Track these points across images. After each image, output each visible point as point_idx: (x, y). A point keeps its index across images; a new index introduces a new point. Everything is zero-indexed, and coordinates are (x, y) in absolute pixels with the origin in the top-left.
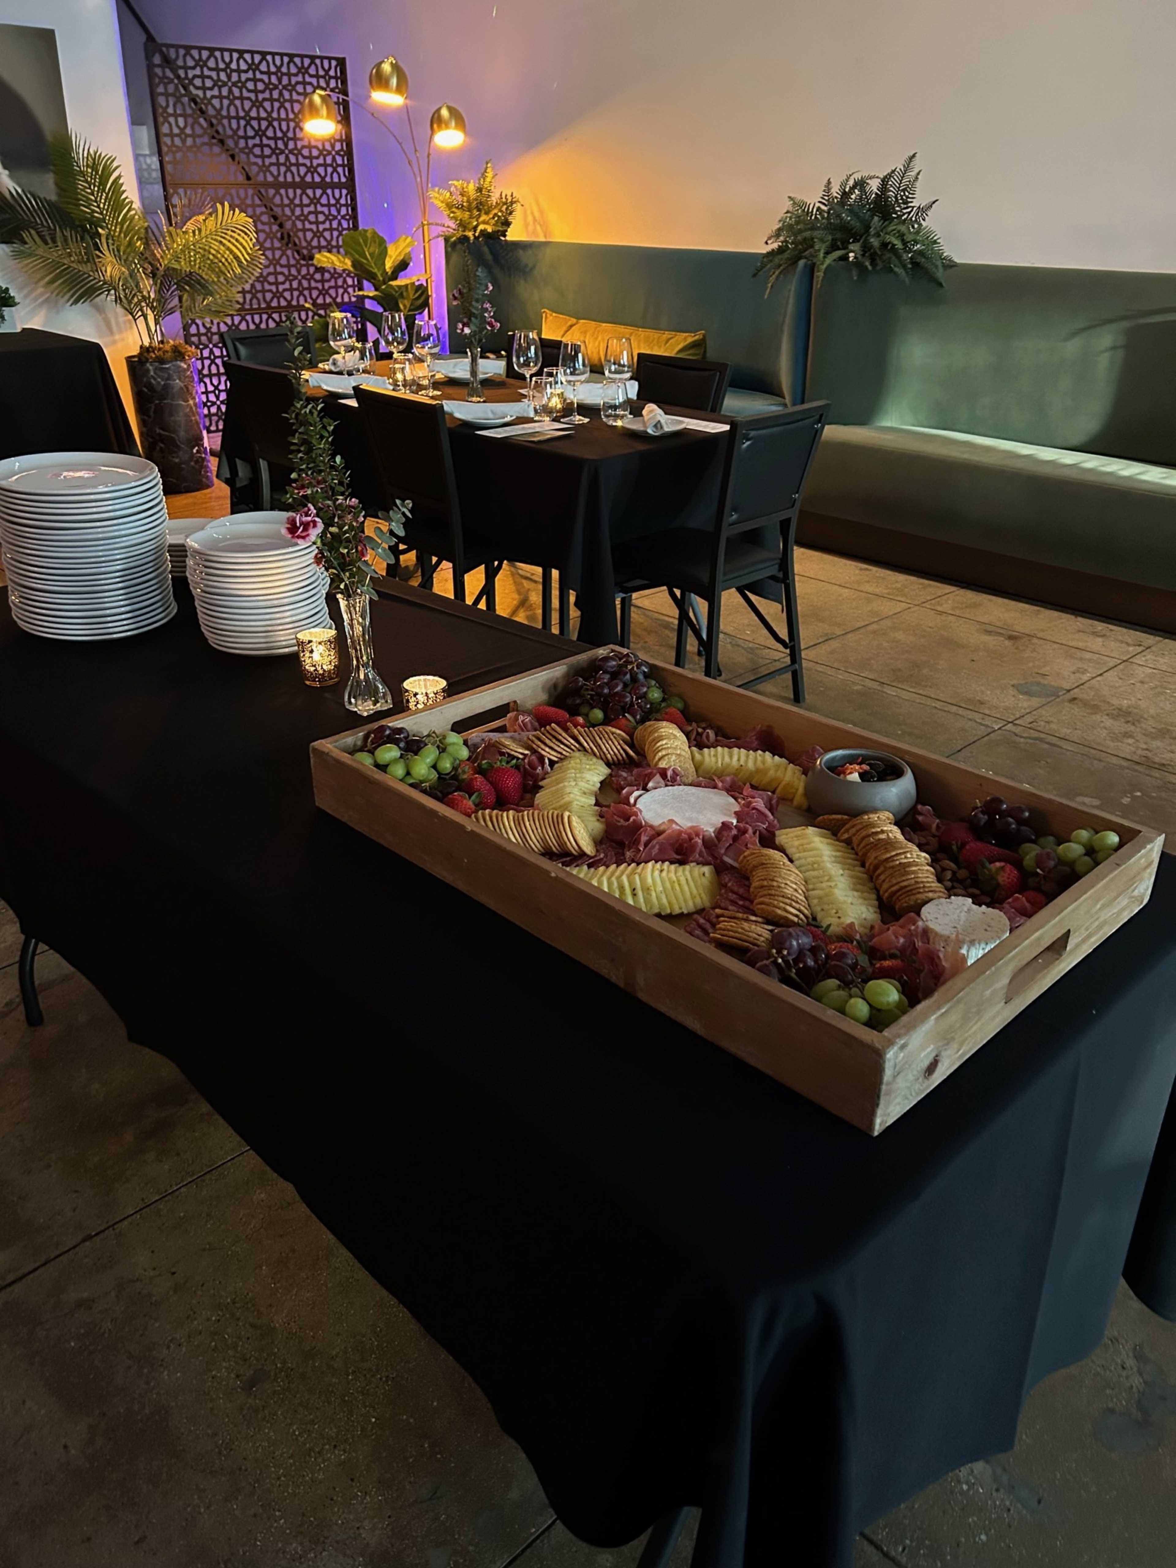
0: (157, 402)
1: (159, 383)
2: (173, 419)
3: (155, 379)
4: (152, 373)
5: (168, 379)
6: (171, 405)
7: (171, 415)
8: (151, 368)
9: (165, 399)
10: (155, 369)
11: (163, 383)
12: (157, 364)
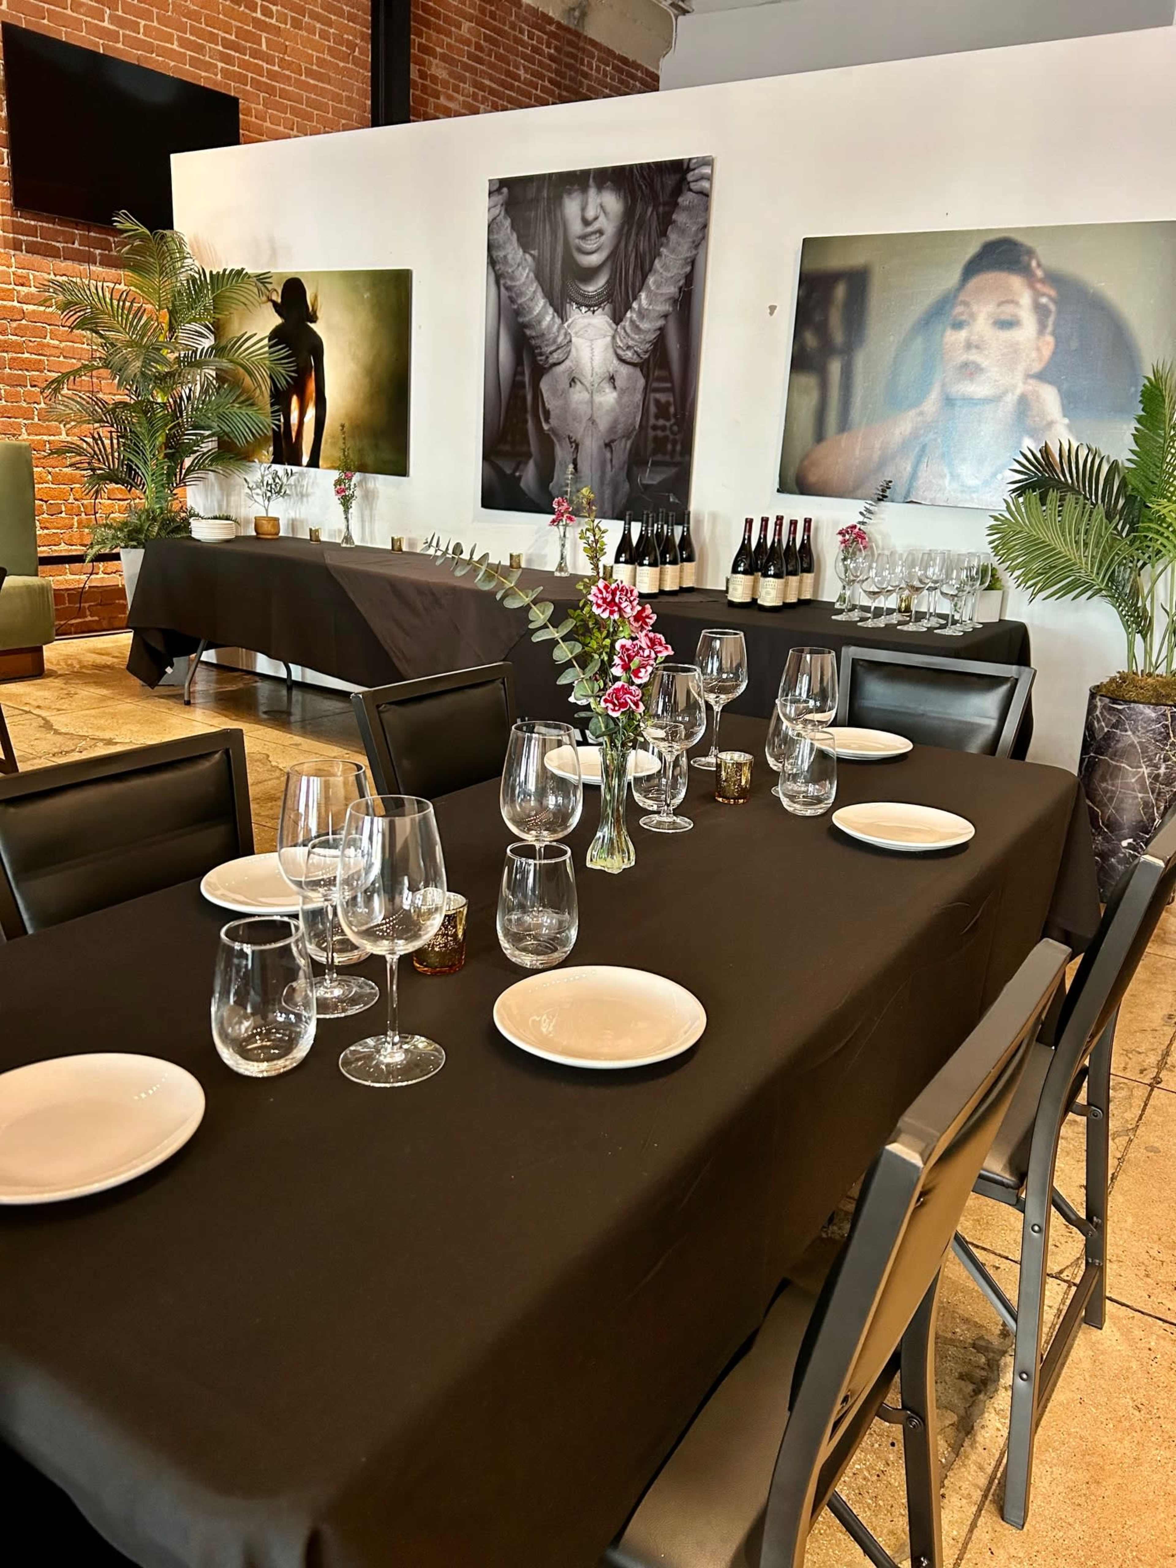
0: (1092, 754)
1: (1102, 728)
2: (1104, 785)
3: (1099, 721)
4: (1098, 713)
5: (1114, 726)
6: (1109, 764)
7: (1103, 779)
8: (1099, 704)
9: (1102, 754)
10: (1104, 707)
11: (1106, 730)
12: (1107, 700)
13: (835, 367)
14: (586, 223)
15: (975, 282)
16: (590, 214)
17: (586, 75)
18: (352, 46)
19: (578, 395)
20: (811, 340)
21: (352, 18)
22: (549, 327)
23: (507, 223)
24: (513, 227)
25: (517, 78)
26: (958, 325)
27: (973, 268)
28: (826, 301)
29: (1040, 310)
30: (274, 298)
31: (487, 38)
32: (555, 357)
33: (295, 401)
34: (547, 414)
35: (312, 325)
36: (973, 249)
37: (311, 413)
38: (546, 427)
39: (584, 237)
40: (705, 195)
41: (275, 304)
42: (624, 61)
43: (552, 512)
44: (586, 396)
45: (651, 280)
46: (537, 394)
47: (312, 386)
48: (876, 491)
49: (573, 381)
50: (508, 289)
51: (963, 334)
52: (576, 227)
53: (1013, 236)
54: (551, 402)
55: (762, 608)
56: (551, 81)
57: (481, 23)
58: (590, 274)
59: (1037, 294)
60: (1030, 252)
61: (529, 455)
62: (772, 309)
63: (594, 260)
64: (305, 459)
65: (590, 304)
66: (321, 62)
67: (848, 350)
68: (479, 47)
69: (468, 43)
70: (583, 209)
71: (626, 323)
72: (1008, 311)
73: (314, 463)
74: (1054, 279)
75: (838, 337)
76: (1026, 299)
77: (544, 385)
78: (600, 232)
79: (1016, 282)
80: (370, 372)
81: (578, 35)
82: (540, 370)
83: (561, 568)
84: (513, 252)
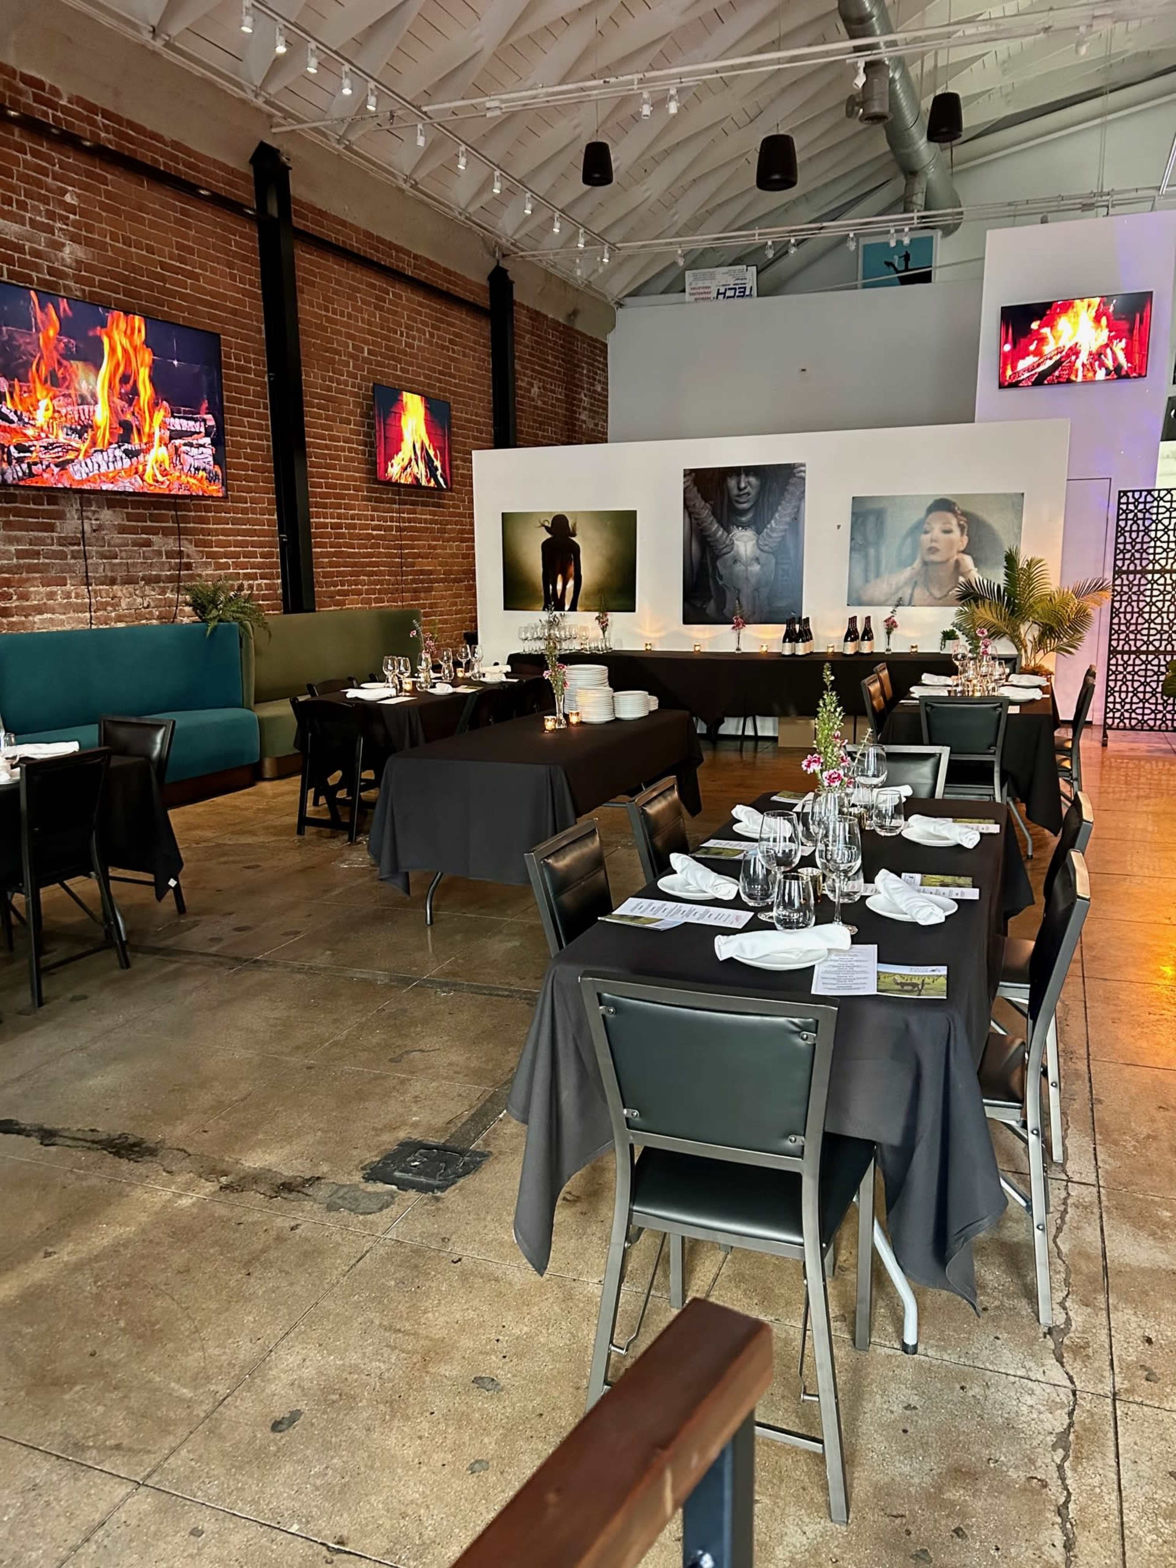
13: (872, 551)
14: (740, 489)
15: (931, 516)
16: (743, 485)
17: (576, 352)
18: (484, 361)
19: (739, 568)
20: (859, 539)
21: (484, 346)
22: (721, 536)
23: (695, 489)
24: (699, 491)
25: (548, 361)
26: (926, 532)
27: (930, 510)
28: (863, 524)
29: (962, 528)
30: (546, 524)
31: (537, 342)
32: (725, 550)
33: (560, 578)
34: (721, 577)
35: (573, 539)
36: (930, 502)
37: (571, 584)
38: (720, 583)
39: (739, 496)
40: (804, 479)
41: (547, 528)
42: (591, 338)
43: (732, 623)
44: (743, 568)
45: (777, 515)
46: (715, 568)
47: (572, 569)
48: (895, 602)
49: (735, 561)
50: (696, 519)
51: (929, 536)
52: (735, 492)
53: (950, 498)
54: (722, 571)
55: (863, 654)
56: (563, 360)
57: (533, 334)
58: (744, 512)
59: (959, 520)
60: (954, 504)
61: (710, 598)
62: (839, 527)
63: (745, 506)
64: (567, 607)
65: (744, 526)
66: (474, 374)
67: (877, 544)
68: (533, 349)
69: (527, 347)
70: (739, 483)
71: (764, 534)
72: (947, 527)
73: (573, 608)
74: (964, 514)
75: (871, 537)
76: (954, 522)
77: (718, 564)
78: (748, 494)
79: (950, 516)
80: (610, 560)
81: (572, 329)
82: (716, 557)
83: (738, 649)
84: (699, 503)
